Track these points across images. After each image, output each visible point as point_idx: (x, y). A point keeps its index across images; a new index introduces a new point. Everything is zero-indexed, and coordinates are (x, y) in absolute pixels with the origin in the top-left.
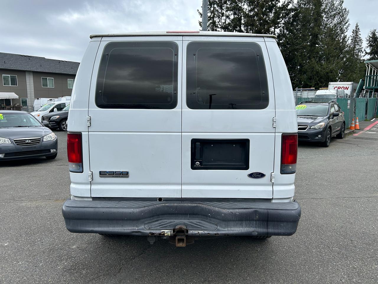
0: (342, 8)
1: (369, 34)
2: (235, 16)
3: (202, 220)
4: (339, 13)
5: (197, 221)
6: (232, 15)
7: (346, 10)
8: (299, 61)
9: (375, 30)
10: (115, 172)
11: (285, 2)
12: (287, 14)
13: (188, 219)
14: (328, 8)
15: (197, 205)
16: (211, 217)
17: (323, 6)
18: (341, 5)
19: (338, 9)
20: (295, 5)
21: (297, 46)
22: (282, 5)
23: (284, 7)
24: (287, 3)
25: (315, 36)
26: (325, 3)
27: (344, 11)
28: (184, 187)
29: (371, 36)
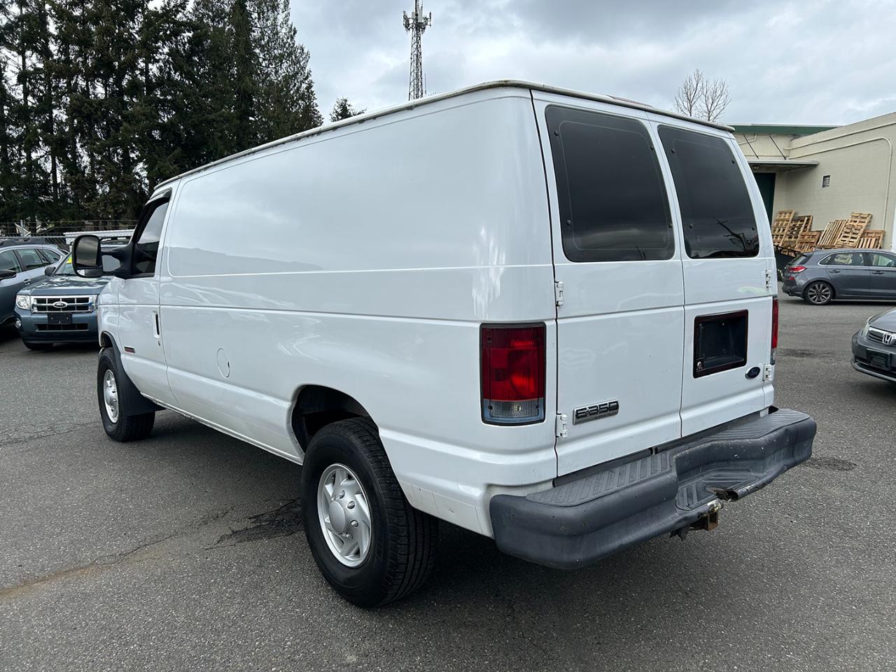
0: (294, 44)
1: (336, 108)
2: (24, 10)
3: (720, 471)
4: (290, 55)
5: (714, 475)
6: (15, 4)
7: (303, 50)
8: (219, 150)
9: (346, 101)
10: (600, 406)
11: (168, 3)
12: (176, 33)
13: (702, 475)
14: (266, 39)
15: (709, 444)
16: (739, 460)
17: (254, 32)
18: (292, 38)
19: (287, 45)
20: (188, 15)
21: (209, 113)
22: (163, 9)
23: (167, 14)
24: (174, 7)
25: (246, 97)
26: (259, 26)
27: (299, 51)
28: (685, 416)
29: (339, 110)
